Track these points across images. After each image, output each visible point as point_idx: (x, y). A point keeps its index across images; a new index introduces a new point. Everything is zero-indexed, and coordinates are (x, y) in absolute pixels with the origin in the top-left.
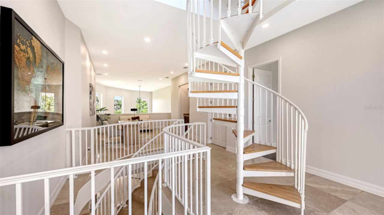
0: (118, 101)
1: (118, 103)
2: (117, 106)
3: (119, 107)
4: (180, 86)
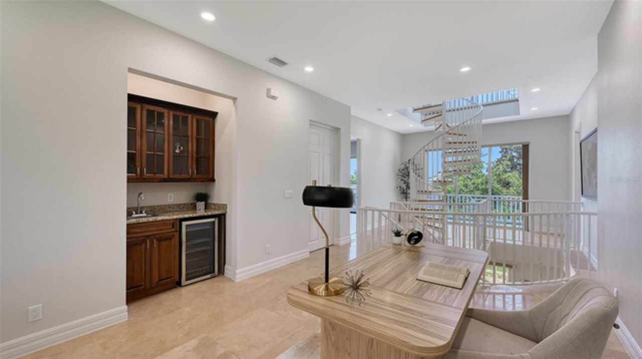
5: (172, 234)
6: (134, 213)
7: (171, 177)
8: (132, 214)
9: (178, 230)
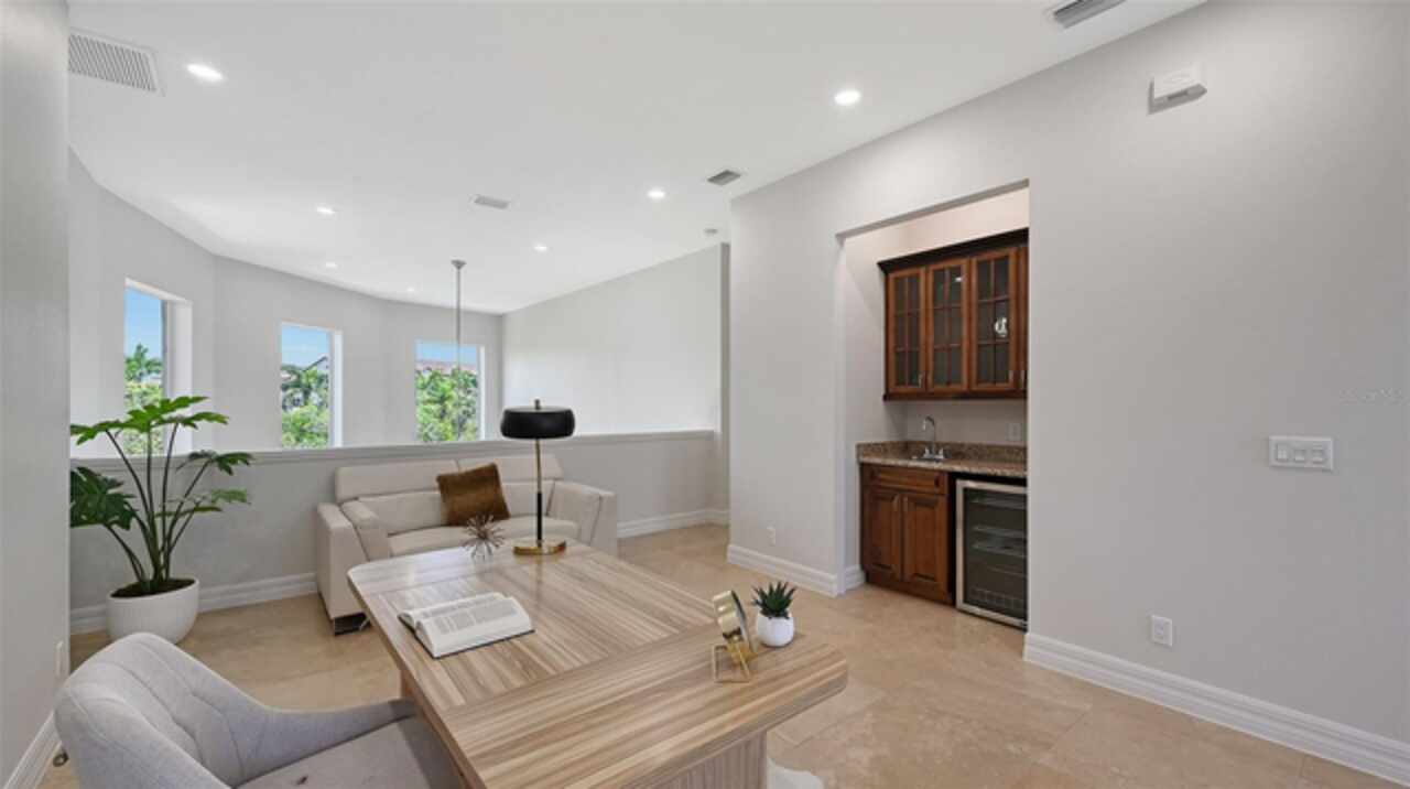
0: (292, 370)
1: (294, 378)
2: (290, 391)
3: (300, 395)
4: (842, 237)
5: (934, 498)
6: (927, 451)
7: (975, 388)
8: (924, 452)
9: (946, 491)
